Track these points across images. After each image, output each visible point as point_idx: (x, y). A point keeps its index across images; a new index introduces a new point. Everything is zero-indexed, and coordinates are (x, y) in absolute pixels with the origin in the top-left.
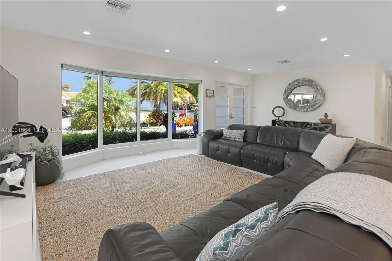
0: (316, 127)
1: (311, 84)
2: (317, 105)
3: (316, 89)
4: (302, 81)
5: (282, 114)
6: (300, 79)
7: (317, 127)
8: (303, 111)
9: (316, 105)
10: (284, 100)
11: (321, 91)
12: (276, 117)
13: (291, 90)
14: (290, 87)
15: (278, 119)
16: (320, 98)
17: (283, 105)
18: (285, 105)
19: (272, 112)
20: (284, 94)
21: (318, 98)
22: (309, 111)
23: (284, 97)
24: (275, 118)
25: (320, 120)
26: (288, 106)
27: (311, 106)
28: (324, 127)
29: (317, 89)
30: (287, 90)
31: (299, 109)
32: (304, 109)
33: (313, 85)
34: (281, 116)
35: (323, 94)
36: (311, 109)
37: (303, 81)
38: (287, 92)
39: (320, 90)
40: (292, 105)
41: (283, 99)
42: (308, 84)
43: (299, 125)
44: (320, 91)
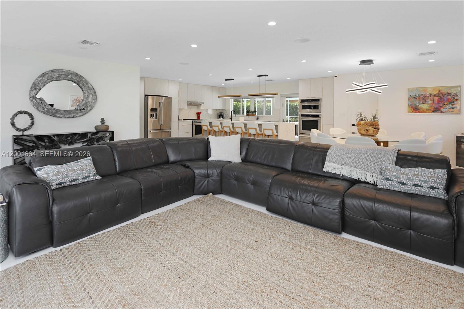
2: (89, 109)
5: (30, 124)
11: (92, 91)
12: (19, 130)
15: (22, 134)
19: (10, 121)
21: (90, 99)
24: (17, 133)
27: (80, 110)
29: (89, 87)
30: (39, 83)
31: (62, 114)
32: (70, 114)
34: (28, 128)
35: (95, 95)
36: (80, 114)
40: (48, 109)
42: (74, 80)
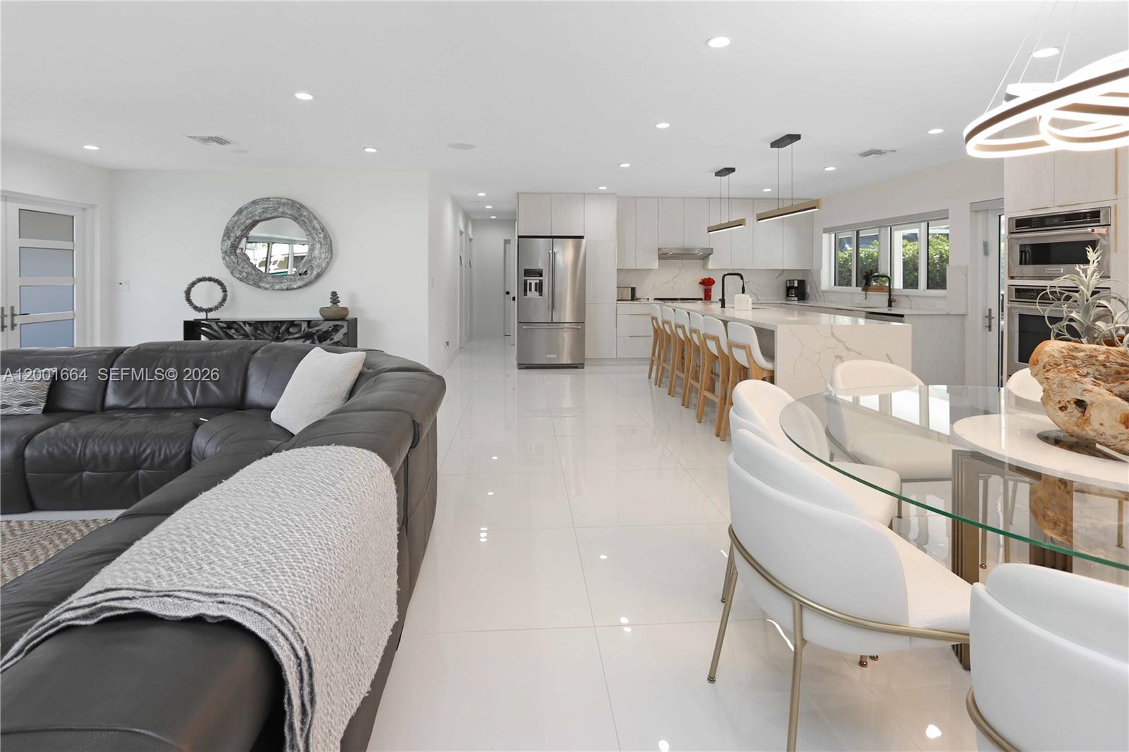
0: (310, 330)
1: (297, 215)
2: (315, 273)
3: (310, 229)
4: (274, 204)
5: (220, 299)
6: (270, 198)
7: (315, 332)
8: (278, 290)
9: (312, 273)
10: (224, 259)
11: (322, 235)
12: (200, 310)
13: (243, 227)
14: (243, 218)
15: (205, 317)
16: (321, 253)
18: (227, 271)
19: (184, 295)
20: (223, 240)
21: (316, 253)
22: (293, 289)
23: (224, 248)
24: (193, 316)
25: (322, 310)
26: (235, 277)
27: (300, 275)
28: (330, 329)
29: (314, 228)
30: (233, 227)
31: (267, 282)
32: (282, 283)
33: (303, 218)
34: (216, 308)
35: (328, 244)
36: (300, 283)
37: (278, 203)
38: (232, 235)
39: (321, 231)
41: (220, 255)
42: (290, 215)
43: (268, 329)
44: (320, 233)
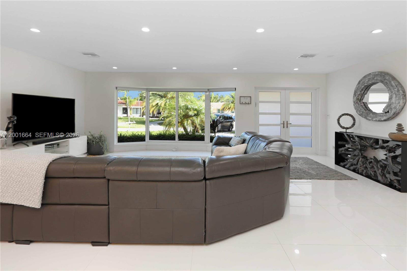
0: (383, 145)
1: (383, 80)
2: (393, 112)
3: (390, 86)
4: (372, 76)
5: (352, 124)
6: (371, 73)
7: (385, 146)
8: (375, 121)
9: (391, 112)
10: (354, 105)
11: (396, 89)
12: (343, 128)
13: (360, 90)
14: (360, 85)
15: (345, 131)
16: (396, 100)
17: (353, 112)
18: (355, 111)
19: (337, 121)
22: (382, 120)
23: (354, 100)
24: (340, 130)
25: (391, 134)
26: (358, 114)
27: (386, 113)
28: (394, 146)
29: (392, 86)
30: (357, 90)
31: (371, 117)
32: (377, 117)
33: (386, 81)
34: (350, 128)
36: (385, 118)
37: (374, 75)
38: (357, 94)
39: (396, 87)
40: (362, 112)
41: (353, 103)
42: (380, 80)
44: (395, 88)
